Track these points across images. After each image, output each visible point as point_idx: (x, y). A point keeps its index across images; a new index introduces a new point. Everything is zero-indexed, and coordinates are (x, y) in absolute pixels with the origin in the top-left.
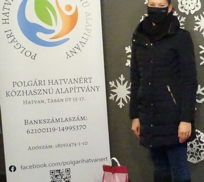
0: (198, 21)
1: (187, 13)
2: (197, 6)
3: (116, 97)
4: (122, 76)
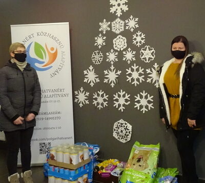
0: (125, 54)
1: (119, 50)
2: (124, 45)
3: (78, 101)
4: (82, 88)
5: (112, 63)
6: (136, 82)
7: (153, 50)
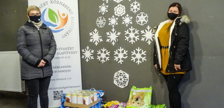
0: (124, 19)
1: (119, 16)
2: (123, 12)
3: (85, 57)
4: (88, 47)
5: (113, 26)
6: (132, 41)
7: (146, 16)
